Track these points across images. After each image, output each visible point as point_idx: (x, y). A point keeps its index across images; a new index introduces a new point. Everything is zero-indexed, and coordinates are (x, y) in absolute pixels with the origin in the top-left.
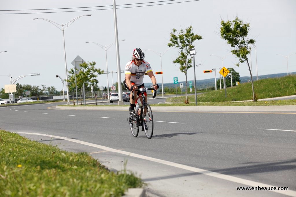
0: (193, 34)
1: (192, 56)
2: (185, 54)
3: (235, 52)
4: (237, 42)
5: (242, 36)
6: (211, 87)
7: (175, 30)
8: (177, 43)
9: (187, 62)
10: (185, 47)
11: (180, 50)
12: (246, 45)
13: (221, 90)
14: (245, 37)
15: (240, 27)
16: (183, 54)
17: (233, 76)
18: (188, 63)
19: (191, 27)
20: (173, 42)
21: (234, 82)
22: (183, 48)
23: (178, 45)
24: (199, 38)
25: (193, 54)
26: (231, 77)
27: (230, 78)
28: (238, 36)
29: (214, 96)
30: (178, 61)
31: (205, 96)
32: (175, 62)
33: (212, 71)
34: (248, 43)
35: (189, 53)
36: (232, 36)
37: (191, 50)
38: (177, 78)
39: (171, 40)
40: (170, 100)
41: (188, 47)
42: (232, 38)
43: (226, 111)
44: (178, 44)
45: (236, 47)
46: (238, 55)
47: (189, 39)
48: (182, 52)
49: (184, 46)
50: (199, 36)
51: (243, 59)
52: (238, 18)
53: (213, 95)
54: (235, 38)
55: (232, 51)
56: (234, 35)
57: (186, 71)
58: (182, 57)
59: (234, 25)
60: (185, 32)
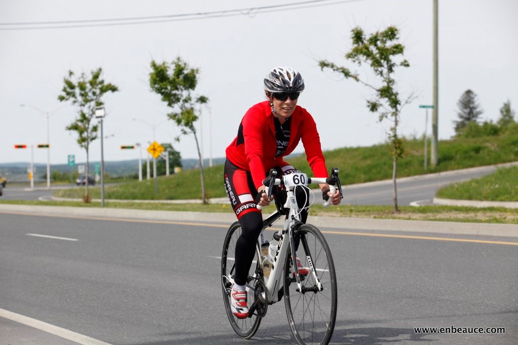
0: (102, 82)
1: (99, 119)
2: (87, 116)
3: (173, 116)
4: (178, 100)
5: (186, 88)
6: (133, 173)
7: (71, 73)
8: (74, 96)
9: (90, 130)
10: (88, 104)
11: (79, 108)
12: (193, 104)
13: (150, 181)
14: (191, 91)
15: (183, 73)
16: (83, 115)
17: (171, 157)
18: (92, 131)
19: (100, 70)
20: (68, 94)
21: (172, 167)
22: (84, 105)
23: (75, 100)
24: (114, 89)
25: (101, 117)
26: (167, 159)
27: (165, 161)
28: (179, 89)
29: (136, 191)
30: (75, 127)
31: (120, 190)
32: (70, 129)
33: (135, 146)
34: (197, 101)
35: (94, 113)
36: (169, 88)
37: (97, 109)
38: (74, 156)
39: (65, 90)
40: (61, 193)
41: (93, 104)
42: (170, 92)
43: (154, 220)
44: (76, 98)
45: (177, 108)
46: (179, 122)
47: (94, 90)
48: (82, 111)
49: (87, 101)
50: (113, 86)
51: (187, 129)
52: (181, 57)
53: (134, 187)
54: (174, 92)
55: (169, 115)
56: (173, 86)
57: (88, 144)
58: (82, 121)
59: (174, 70)
60: (89, 77)
